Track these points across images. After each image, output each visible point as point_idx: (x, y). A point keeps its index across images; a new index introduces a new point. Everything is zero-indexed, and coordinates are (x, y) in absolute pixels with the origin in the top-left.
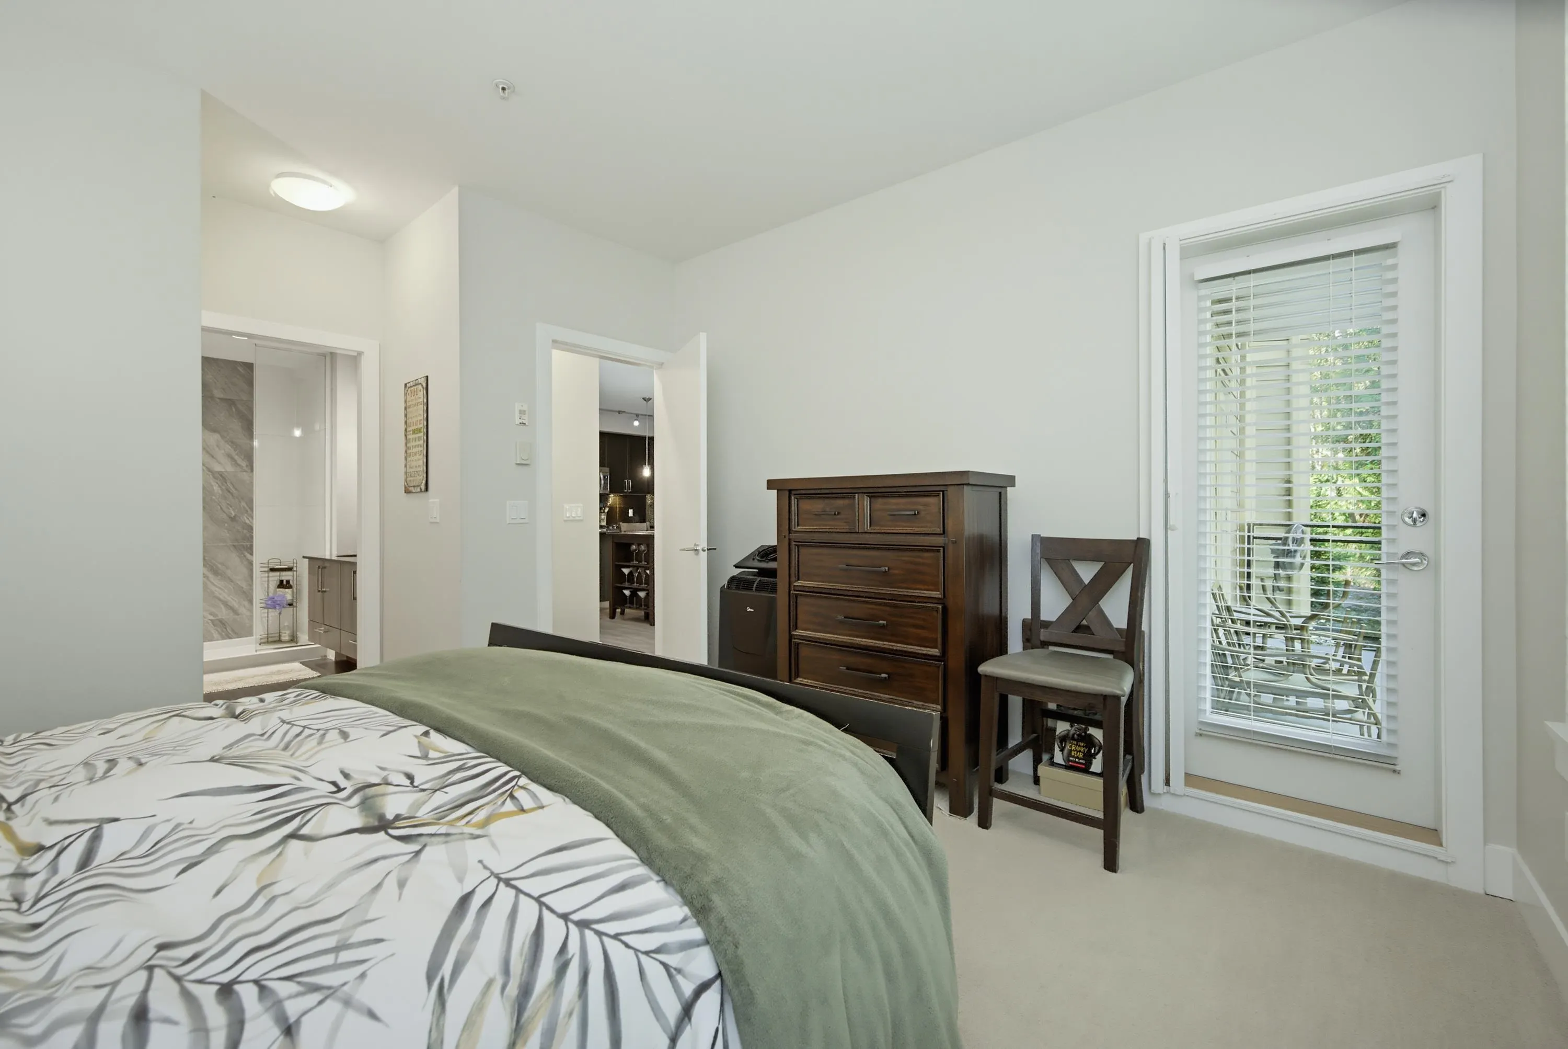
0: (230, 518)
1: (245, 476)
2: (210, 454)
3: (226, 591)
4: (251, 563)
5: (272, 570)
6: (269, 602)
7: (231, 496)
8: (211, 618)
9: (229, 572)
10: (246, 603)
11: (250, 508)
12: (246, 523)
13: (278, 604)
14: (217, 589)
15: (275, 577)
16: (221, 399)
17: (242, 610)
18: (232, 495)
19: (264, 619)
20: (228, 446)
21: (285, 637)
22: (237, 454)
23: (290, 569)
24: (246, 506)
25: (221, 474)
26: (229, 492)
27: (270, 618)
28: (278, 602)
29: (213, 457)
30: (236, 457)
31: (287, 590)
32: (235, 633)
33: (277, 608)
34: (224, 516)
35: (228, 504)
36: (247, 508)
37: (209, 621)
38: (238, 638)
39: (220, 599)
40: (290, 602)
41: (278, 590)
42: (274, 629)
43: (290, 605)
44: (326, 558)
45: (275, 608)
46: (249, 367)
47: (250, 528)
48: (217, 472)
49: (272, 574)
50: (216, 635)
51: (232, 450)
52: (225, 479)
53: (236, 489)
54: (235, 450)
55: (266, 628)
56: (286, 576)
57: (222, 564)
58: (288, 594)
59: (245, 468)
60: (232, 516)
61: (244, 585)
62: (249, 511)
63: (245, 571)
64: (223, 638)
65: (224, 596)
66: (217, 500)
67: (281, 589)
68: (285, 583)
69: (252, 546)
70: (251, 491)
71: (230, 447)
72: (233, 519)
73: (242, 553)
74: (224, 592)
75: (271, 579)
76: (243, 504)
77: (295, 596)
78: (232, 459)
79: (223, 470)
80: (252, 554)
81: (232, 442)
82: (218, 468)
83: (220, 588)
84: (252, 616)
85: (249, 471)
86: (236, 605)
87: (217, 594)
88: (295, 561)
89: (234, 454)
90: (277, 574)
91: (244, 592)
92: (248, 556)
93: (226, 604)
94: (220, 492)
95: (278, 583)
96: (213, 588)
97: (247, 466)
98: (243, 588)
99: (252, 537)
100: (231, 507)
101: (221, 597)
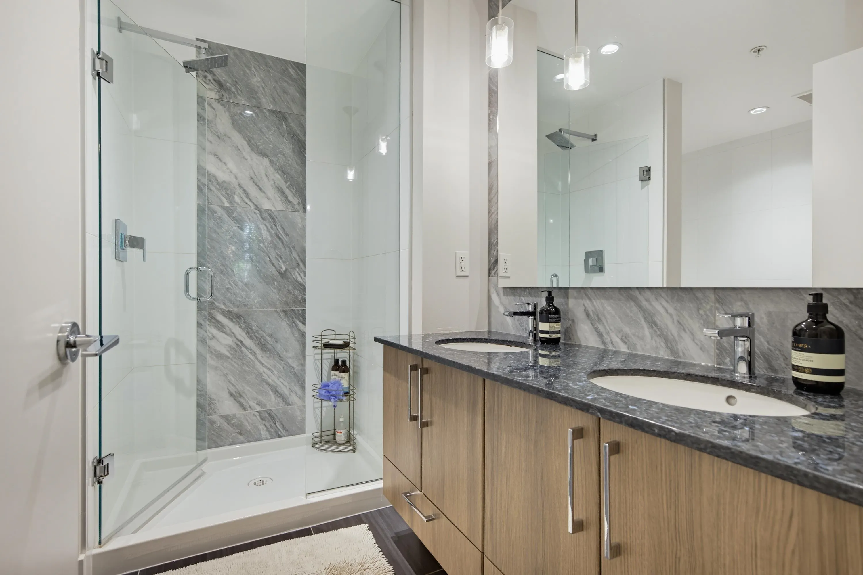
0: (280, 273)
1: (297, 217)
2: (256, 185)
3: (276, 373)
4: (303, 335)
5: (327, 346)
6: (323, 392)
7: (281, 244)
8: (259, 409)
9: (278, 347)
10: (297, 389)
11: (302, 261)
12: (297, 281)
13: (333, 396)
14: (265, 370)
15: (329, 354)
16: (272, 112)
17: (294, 398)
18: (283, 243)
19: (317, 410)
20: (277, 176)
21: (341, 437)
22: (287, 188)
23: (345, 346)
24: (298, 258)
25: (270, 213)
26: (280, 238)
27: (324, 409)
28: (333, 393)
29: (261, 189)
30: (287, 191)
31: (343, 375)
32: (287, 430)
33: (332, 400)
34: (273, 271)
35: (278, 255)
36: (299, 261)
37: (257, 413)
38: (289, 435)
39: (268, 384)
40: (346, 391)
41: (333, 372)
42: (328, 425)
43: (347, 394)
44: (401, 343)
45: (330, 400)
46: (301, 68)
47: (303, 288)
48: (266, 210)
49: (325, 351)
50: (264, 433)
51: (283, 181)
52: (274, 221)
53: (287, 235)
54: (286, 182)
55: (320, 421)
56: (342, 355)
57: (271, 336)
58: (344, 379)
59: (297, 207)
60: (283, 270)
61: (295, 365)
62: (302, 265)
63: (297, 346)
64: (272, 437)
65: (273, 379)
66: (265, 249)
67: (337, 373)
68: (340, 363)
69: (304, 311)
70: (304, 237)
71: (279, 177)
72: (283, 275)
73: (293, 322)
74: (274, 374)
75: (325, 356)
76: (294, 254)
77: (352, 383)
78: (283, 193)
79: (273, 208)
80: (304, 323)
81: (283, 171)
82: (267, 206)
83: (269, 369)
84: (305, 407)
85: (301, 210)
86: (286, 392)
87: (265, 377)
88: (352, 334)
89: (284, 186)
90: (332, 351)
91: (295, 374)
92: (300, 325)
93: (276, 391)
94: (270, 239)
95: (333, 364)
96: (262, 369)
97: (299, 204)
98: (294, 368)
99: (305, 300)
100: (281, 258)
101: (270, 380)
